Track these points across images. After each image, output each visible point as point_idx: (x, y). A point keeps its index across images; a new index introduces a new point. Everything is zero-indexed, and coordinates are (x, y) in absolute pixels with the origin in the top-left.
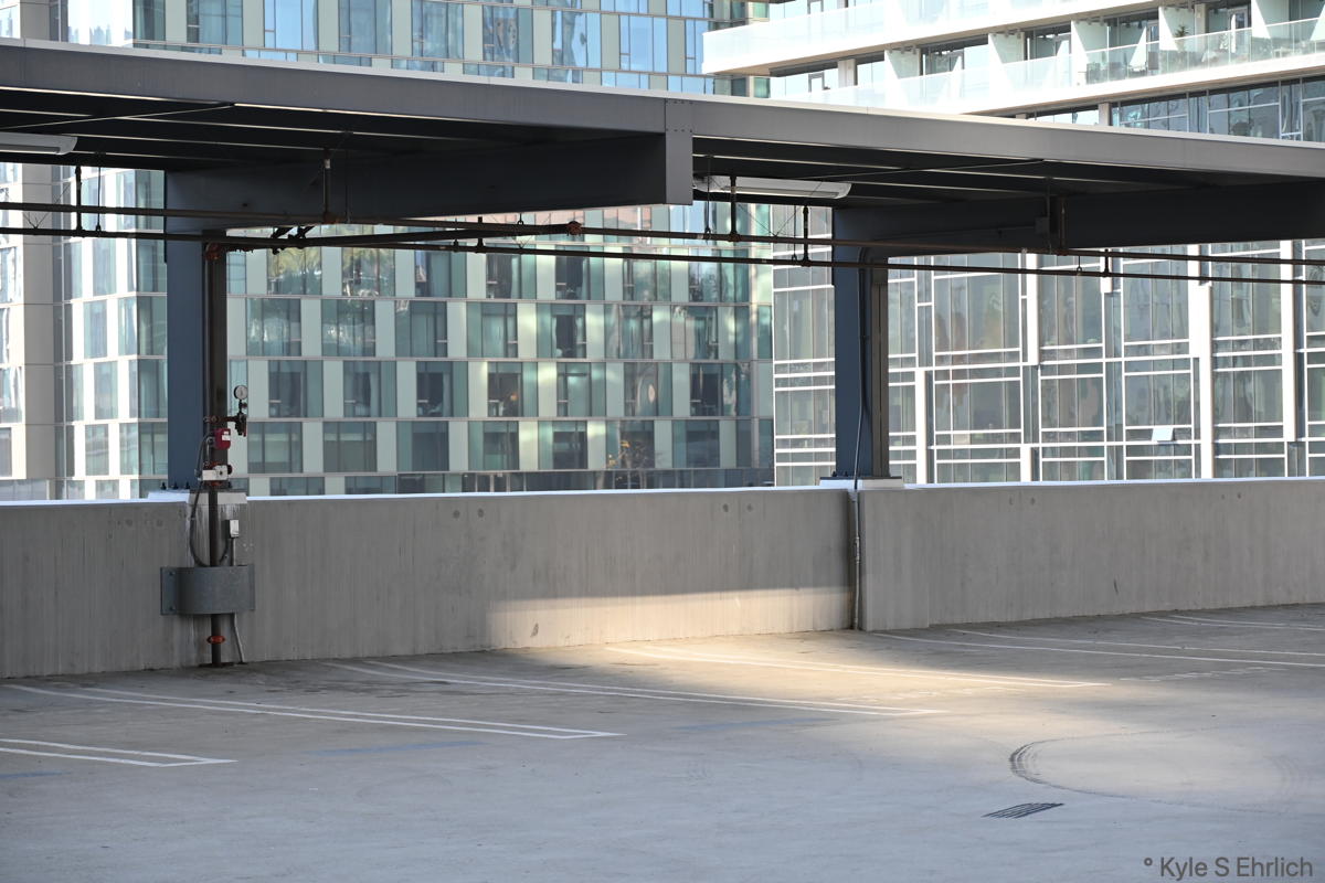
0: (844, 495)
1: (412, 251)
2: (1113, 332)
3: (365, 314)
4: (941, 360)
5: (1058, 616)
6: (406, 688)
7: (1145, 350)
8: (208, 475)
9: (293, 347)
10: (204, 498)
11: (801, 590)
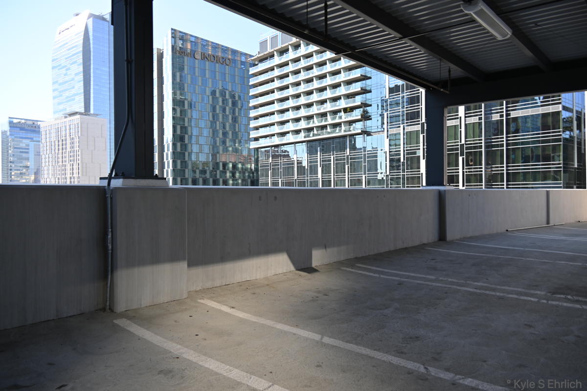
4: (283, 178)
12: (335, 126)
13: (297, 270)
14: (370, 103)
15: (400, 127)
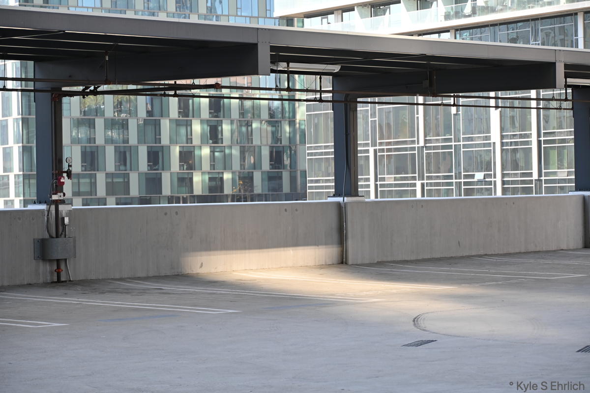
0: (339, 204)
1: (145, 97)
2: (457, 131)
3: (124, 125)
4: (381, 144)
5: (434, 257)
6: (144, 292)
7: (471, 139)
8: (55, 197)
9: (92, 140)
10: (53, 207)
11: (320, 247)
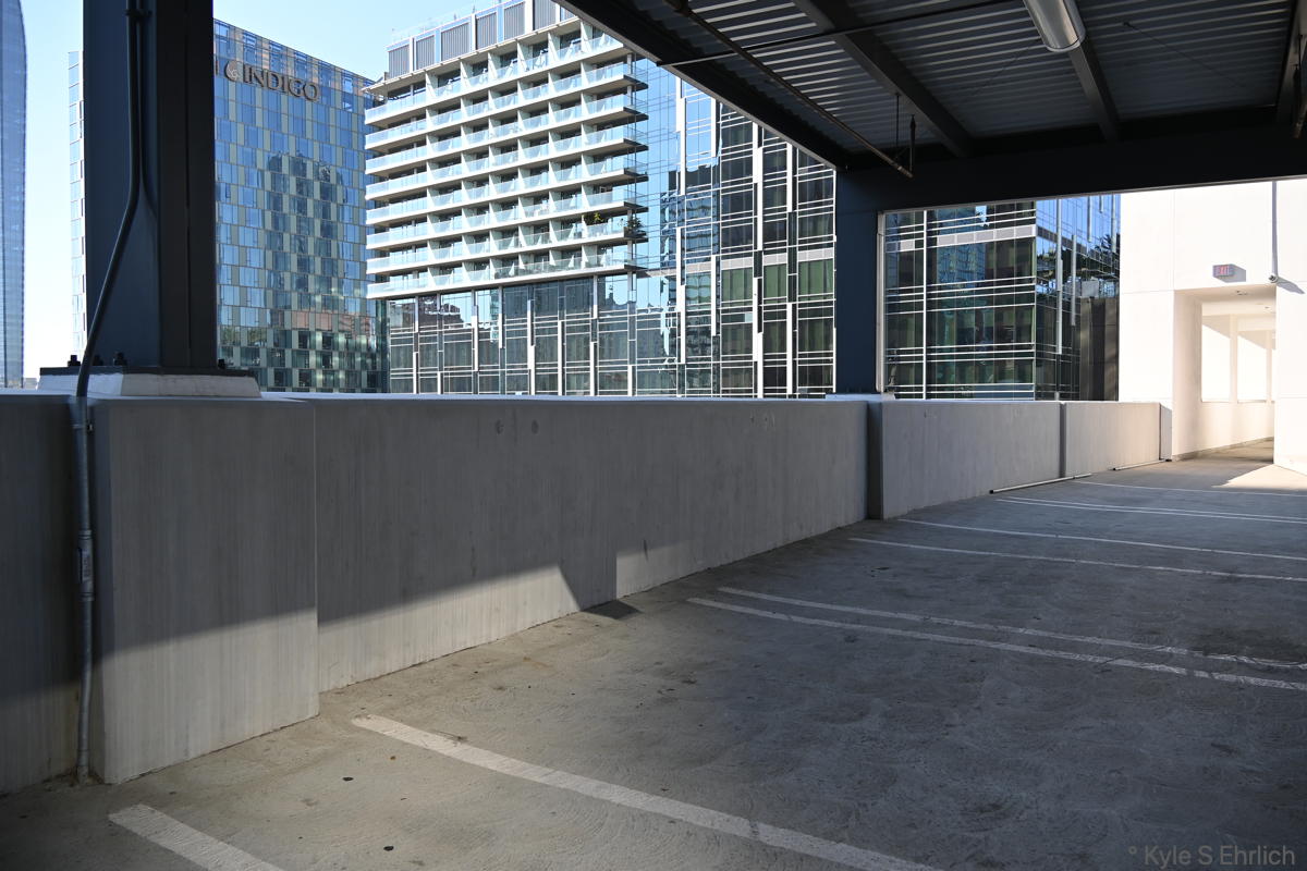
7: (513, 367)
12: (567, 252)
13: (584, 610)
14: (644, 205)
15: (709, 259)
